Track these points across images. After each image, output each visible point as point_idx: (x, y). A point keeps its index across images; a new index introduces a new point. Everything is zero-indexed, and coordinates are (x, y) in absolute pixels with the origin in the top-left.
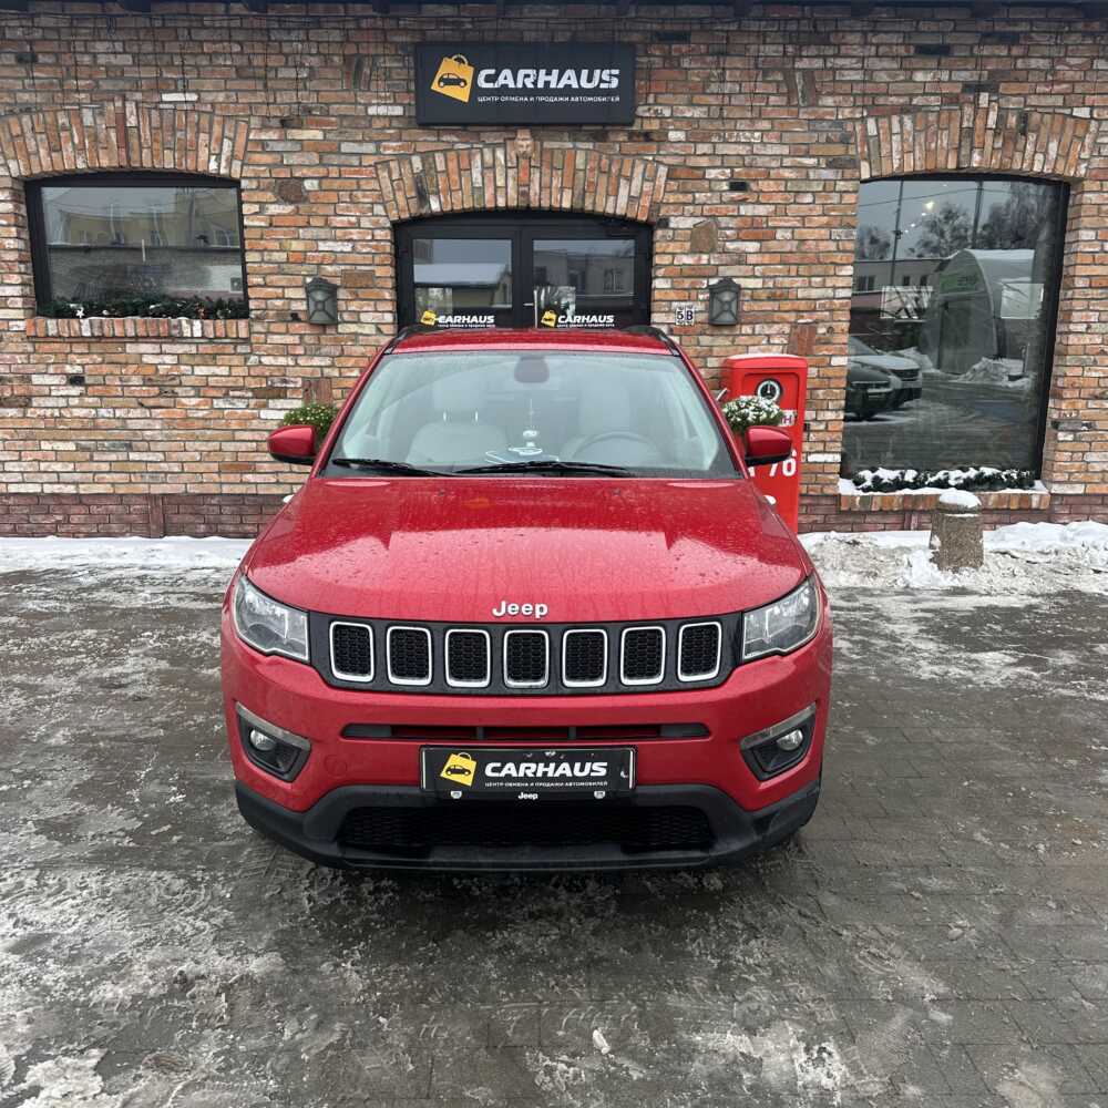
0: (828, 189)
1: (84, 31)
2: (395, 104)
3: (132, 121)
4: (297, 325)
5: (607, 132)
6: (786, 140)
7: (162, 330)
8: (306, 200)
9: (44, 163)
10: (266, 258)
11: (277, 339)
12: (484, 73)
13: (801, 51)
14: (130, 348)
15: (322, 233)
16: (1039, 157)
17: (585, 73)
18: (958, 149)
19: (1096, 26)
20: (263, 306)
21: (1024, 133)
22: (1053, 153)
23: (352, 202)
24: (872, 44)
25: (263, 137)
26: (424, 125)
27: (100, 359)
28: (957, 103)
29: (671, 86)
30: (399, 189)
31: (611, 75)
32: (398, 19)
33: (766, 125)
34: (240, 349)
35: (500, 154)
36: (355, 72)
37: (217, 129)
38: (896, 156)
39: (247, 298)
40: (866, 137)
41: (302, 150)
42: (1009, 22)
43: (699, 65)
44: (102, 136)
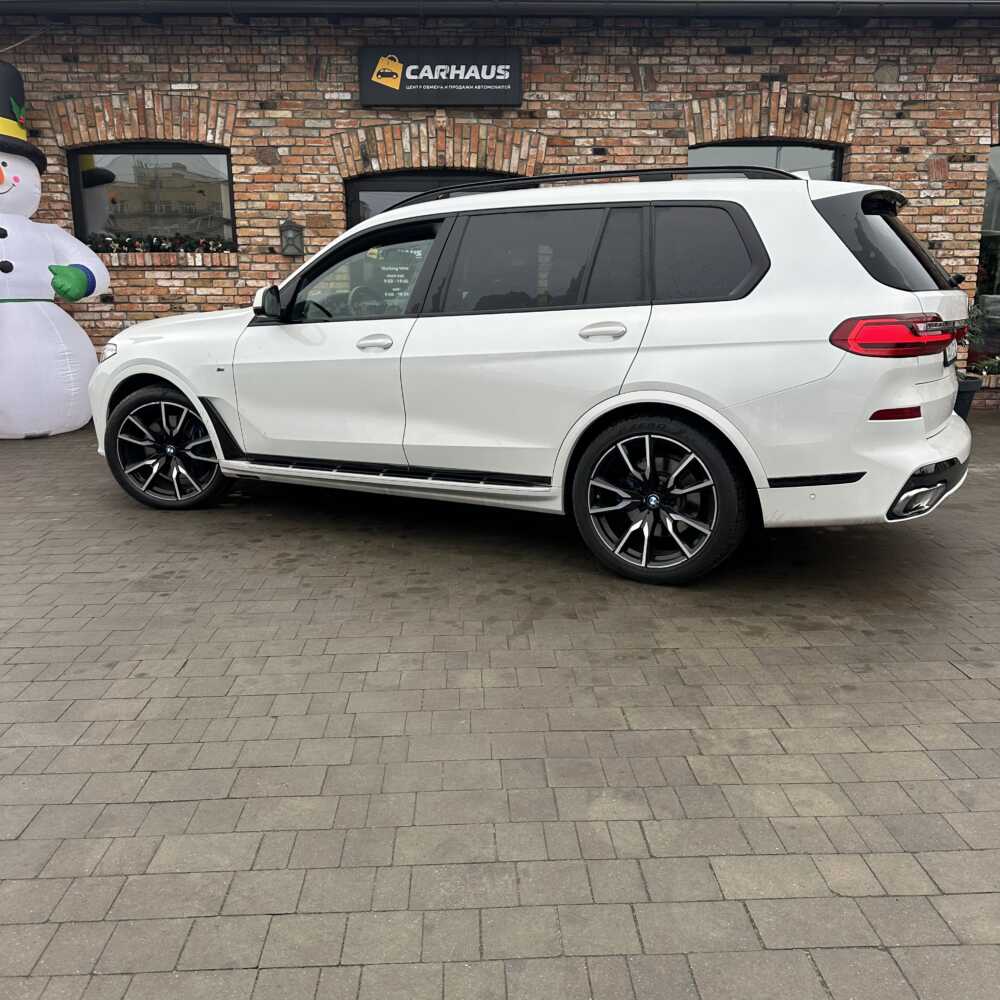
0: (666, 151)
1: (112, 38)
2: (345, 91)
3: (149, 104)
4: (273, 256)
5: (501, 111)
6: (633, 117)
7: (172, 261)
8: (280, 162)
9: (83, 136)
10: (250, 206)
11: (258, 267)
12: (410, 69)
13: (642, 50)
14: (149, 275)
15: (292, 187)
16: (818, 128)
17: (485, 68)
18: (760, 122)
19: (857, 32)
20: (248, 242)
21: (807, 111)
22: (828, 126)
23: (314, 164)
24: (695, 46)
25: (247, 116)
26: (367, 107)
27: (125, 283)
28: (758, 89)
29: (548, 77)
30: (349, 154)
31: (505, 70)
32: (346, 28)
33: (619, 106)
34: (231, 275)
35: (423, 128)
36: (315, 68)
37: (212, 110)
38: (714, 128)
39: (235, 237)
40: (692, 115)
41: (276, 126)
42: (794, 30)
43: (568, 62)
44: (127, 115)
